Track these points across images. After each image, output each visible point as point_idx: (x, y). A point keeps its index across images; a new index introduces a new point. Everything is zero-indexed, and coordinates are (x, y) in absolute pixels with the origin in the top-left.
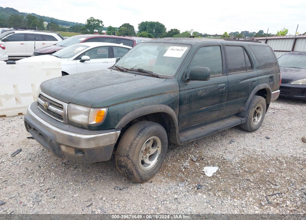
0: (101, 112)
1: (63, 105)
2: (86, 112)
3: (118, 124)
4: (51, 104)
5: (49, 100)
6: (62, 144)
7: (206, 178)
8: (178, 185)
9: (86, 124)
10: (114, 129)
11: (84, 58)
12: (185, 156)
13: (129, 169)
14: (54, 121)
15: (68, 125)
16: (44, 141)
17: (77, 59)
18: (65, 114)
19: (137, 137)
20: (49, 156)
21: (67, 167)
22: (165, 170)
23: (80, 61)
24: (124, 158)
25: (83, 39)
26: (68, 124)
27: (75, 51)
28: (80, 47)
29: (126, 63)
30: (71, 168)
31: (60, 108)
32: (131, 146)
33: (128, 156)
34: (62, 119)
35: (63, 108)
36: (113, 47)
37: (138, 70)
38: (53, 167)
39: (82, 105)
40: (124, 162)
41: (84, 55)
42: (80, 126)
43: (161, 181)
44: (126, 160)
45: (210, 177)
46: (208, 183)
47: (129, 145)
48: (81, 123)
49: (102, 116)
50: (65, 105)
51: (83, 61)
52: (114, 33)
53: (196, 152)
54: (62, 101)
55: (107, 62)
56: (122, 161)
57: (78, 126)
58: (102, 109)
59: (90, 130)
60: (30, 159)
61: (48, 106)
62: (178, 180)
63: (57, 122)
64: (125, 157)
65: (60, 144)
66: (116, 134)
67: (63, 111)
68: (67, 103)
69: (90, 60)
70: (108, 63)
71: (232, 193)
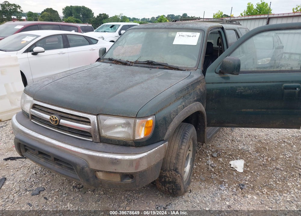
0: (148, 122)
1: (90, 118)
2: (124, 124)
3: (166, 134)
4: (62, 117)
5: (56, 112)
6: (98, 171)
7: (240, 174)
8: (220, 189)
9: (131, 140)
10: (163, 140)
11: (36, 49)
12: (203, 153)
13: (177, 185)
14: (75, 140)
15: (101, 144)
16: (60, 167)
17: (27, 51)
18: (95, 129)
19: (182, 145)
20: (49, 180)
21: (83, 192)
22: (195, 173)
23: (32, 54)
24: (170, 172)
25: (20, 27)
26: (101, 142)
27: (22, 42)
28: (27, 37)
29: (123, 54)
30: (88, 191)
31: (82, 123)
32: (177, 157)
33: (176, 170)
34: (90, 136)
35: (90, 122)
36: (67, 36)
37: (147, 62)
38: (64, 196)
39: (122, 115)
40: (171, 177)
41: (36, 46)
42: (122, 144)
43: (200, 188)
44: (174, 174)
45: (242, 173)
46: (246, 181)
47: (174, 156)
48: (122, 139)
49: (151, 127)
50: (93, 118)
51: (35, 54)
52: (35, 19)
53: (209, 147)
54: (85, 113)
55: (64, 52)
56: (168, 176)
57: (117, 143)
58: (149, 119)
59: (138, 147)
60: (26, 190)
61: (59, 121)
62: (215, 183)
63: (81, 141)
64: (172, 171)
65: (95, 171)
66: (165, 146)
67: (90, 127)
68: (95, 115)
69: (44, 52)
70: (64, 54)
71: (275, 187)
